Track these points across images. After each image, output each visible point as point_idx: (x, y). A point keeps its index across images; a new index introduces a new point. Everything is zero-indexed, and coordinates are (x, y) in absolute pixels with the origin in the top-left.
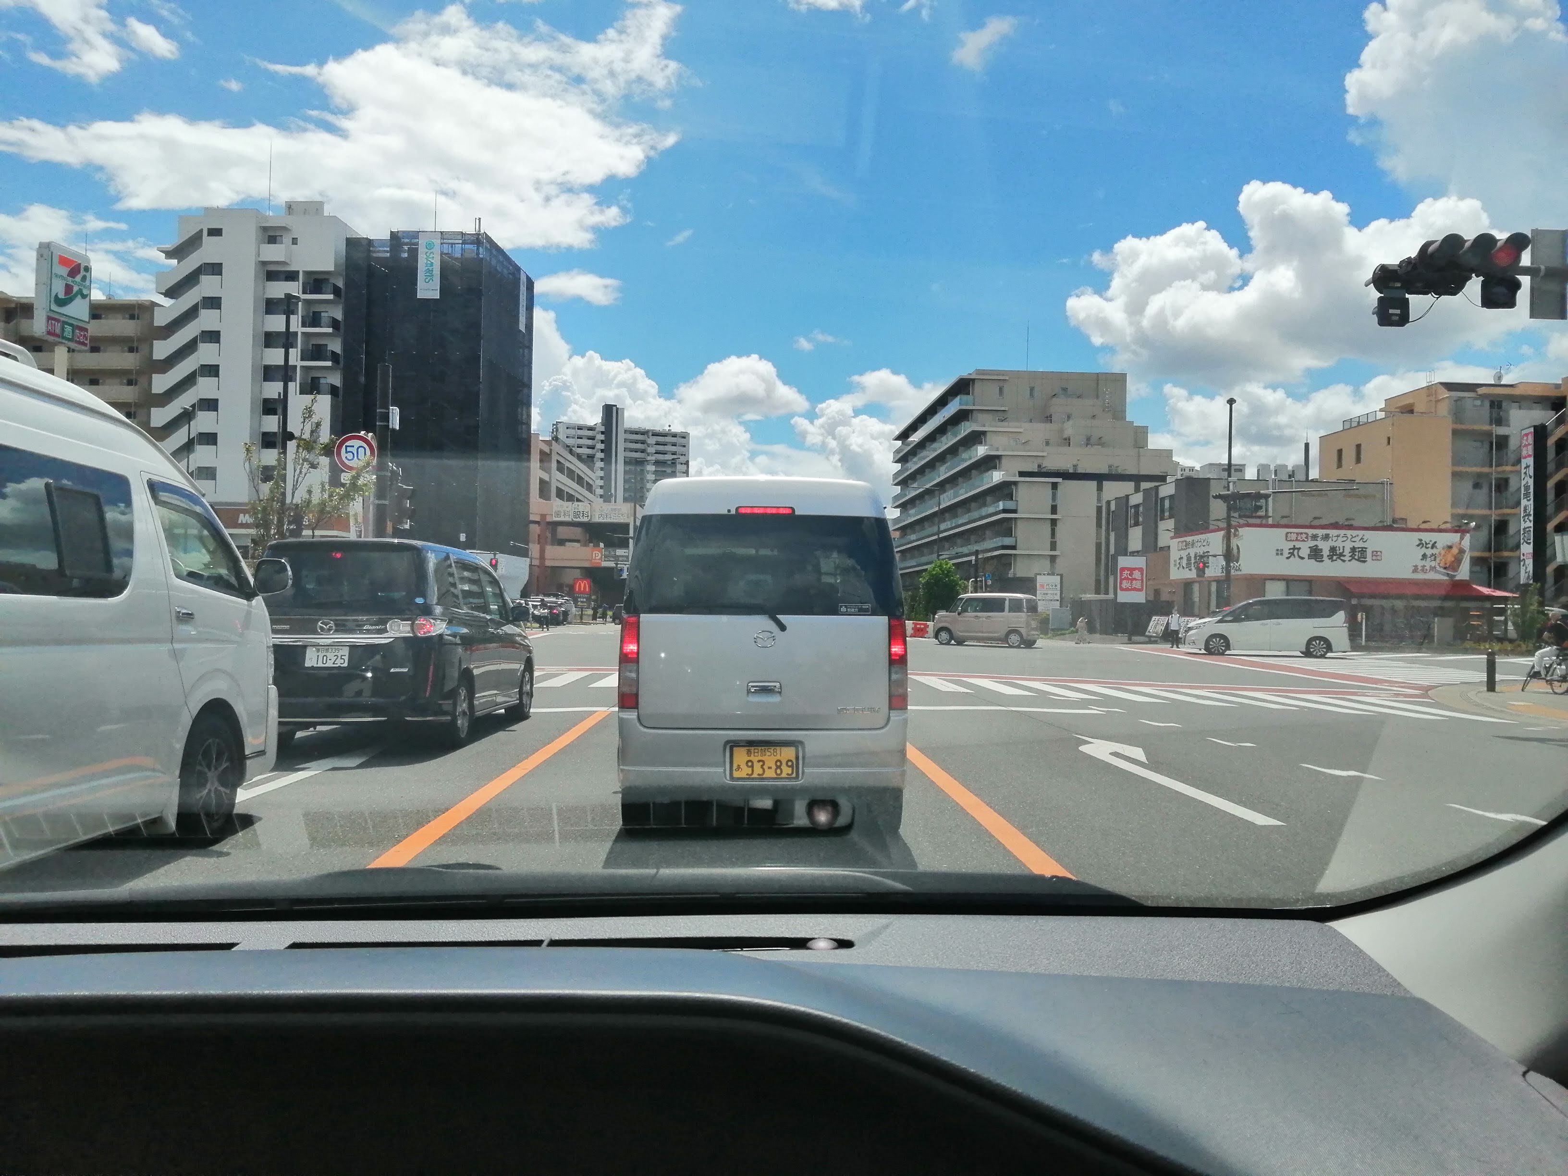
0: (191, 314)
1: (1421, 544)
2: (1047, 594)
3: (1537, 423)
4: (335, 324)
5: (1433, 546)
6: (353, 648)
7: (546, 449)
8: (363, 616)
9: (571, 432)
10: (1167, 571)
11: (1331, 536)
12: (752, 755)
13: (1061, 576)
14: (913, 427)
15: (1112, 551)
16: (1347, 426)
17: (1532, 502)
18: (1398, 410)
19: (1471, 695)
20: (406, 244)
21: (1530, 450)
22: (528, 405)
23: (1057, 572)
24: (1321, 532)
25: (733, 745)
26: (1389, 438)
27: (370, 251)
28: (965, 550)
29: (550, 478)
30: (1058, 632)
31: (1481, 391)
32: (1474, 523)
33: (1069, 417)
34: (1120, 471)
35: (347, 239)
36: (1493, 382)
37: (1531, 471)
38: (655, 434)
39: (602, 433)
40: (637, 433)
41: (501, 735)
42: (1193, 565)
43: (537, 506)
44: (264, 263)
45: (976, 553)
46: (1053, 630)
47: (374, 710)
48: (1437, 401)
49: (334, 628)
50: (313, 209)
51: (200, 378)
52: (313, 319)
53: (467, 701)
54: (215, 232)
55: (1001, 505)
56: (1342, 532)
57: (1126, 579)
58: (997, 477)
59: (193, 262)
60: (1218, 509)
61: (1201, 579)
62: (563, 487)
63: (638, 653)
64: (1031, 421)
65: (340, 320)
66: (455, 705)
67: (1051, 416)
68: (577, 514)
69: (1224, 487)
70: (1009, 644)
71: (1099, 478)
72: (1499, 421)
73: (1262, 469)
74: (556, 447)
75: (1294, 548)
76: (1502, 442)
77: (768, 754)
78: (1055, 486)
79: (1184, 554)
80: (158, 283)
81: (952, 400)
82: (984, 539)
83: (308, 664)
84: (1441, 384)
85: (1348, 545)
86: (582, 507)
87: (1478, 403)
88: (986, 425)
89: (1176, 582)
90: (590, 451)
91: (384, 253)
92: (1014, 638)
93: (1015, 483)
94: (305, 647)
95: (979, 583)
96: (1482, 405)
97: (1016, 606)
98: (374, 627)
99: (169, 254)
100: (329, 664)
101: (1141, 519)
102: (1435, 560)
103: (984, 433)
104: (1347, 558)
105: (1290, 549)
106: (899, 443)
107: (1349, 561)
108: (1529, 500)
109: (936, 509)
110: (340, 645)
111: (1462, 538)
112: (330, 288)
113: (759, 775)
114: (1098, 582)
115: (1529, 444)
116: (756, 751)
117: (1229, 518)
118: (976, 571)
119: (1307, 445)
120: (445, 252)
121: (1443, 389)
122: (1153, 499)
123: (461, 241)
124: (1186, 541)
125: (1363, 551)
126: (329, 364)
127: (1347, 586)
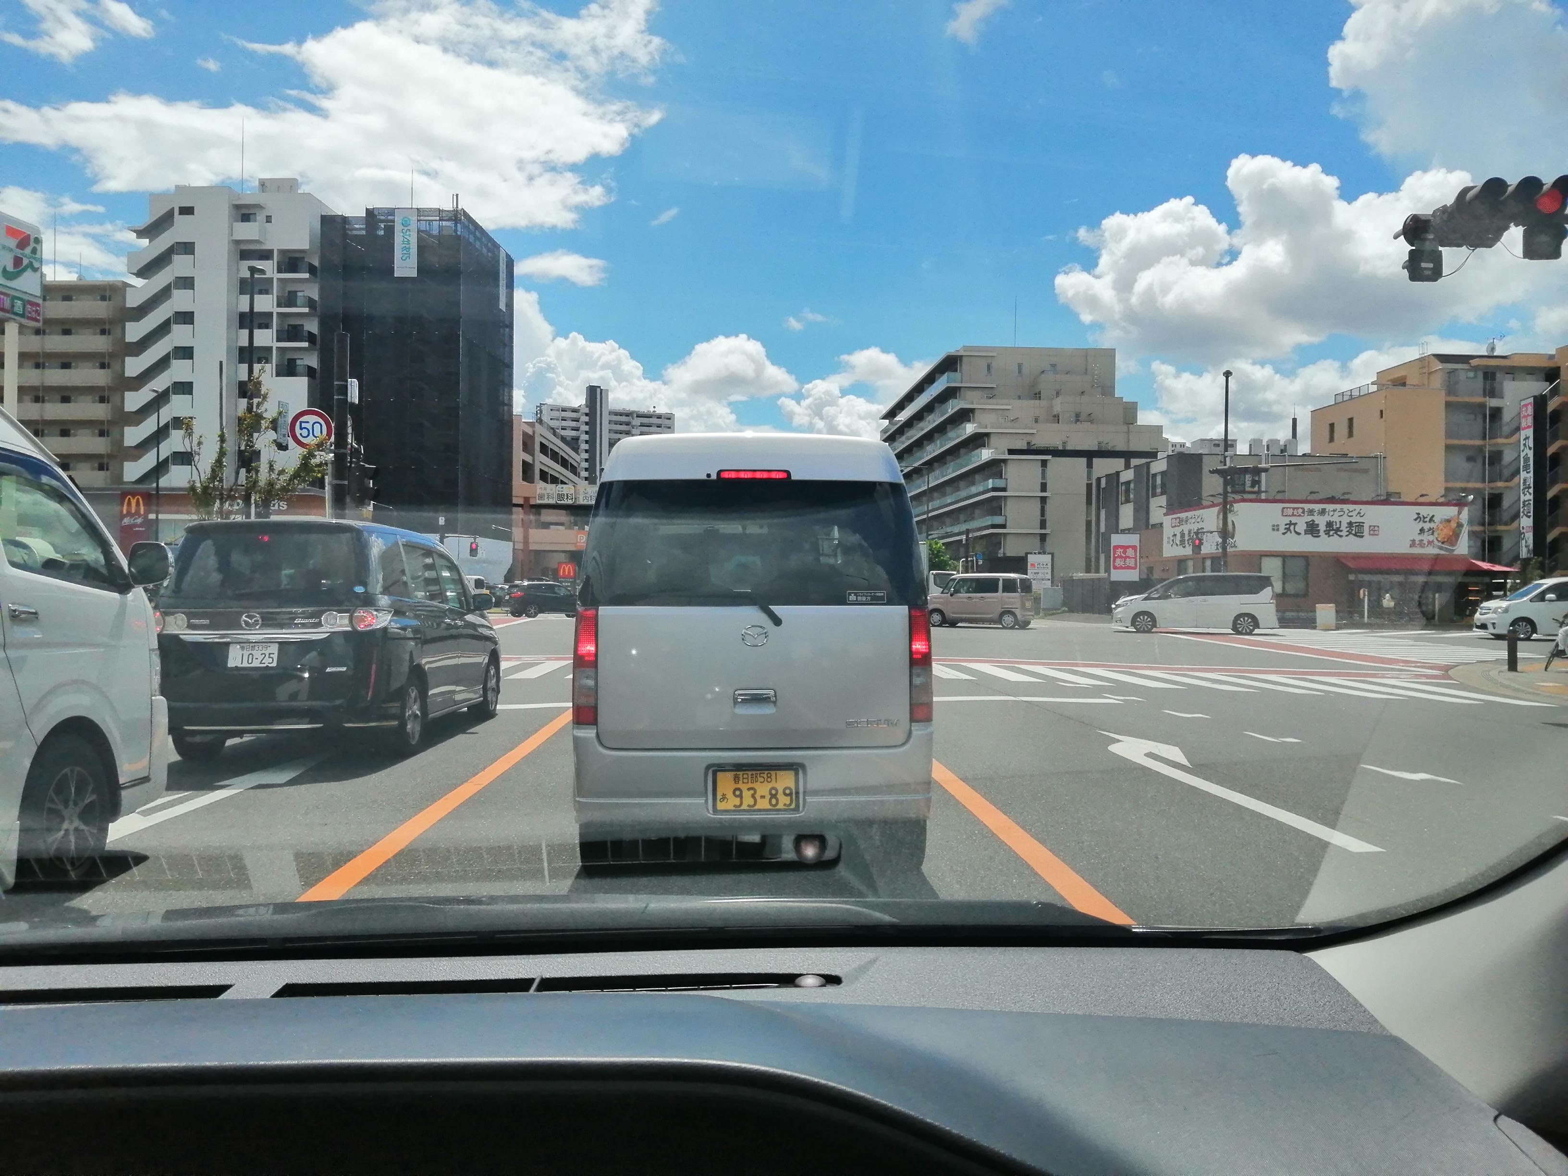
0: (164, 294)
1: (1419, 518)
2: (1038, 573)
3: (1537, 394)
4: (311, 303)
5: (1431, 520)
6: (283, 645)
7: (529, 431)
8: (298, 607)
9: (556, 414)
10: (1161, 551)
11: (1327, 510)
12: (741, 782)
13: (1053, 555)
14: (900, 406)
15: (1103, 529)
16: (1340, 399)
17: (1531, 474)
18: (1389, 383)
19: (1494, 673)
20: (382, 221)
21: (1530, 421)
22: (511, 387)
23: (1048, 550)
24: (1317, 507)
25: (717, 769)
26: (1382, 411)
27: (344, 229)
28: (956, 529)
29: (534, 460)
30: (1051, 613)
31: (1474, 362)
32: (1472, 496)
33: (1058, 394)
34: (1110, 448)
35: (322, 216)
36: (1486, 354)
37: (1531, 443)
38: (640, 416)
39: (587, 415)
40: (621, 414)
41: (460, 740)
42: (1186, 542)
43: (519, 488)
44: (237, 242)
45: (967, 532)
46: (1044, 609)
47: (310, 715)
48: (1430, 373)
49: (260, 622)
50: (288, 186)
51: (174, 361)
52: (288, 299)
53: (418, 703)
54: (187, 211)
55: (990, 483)
56: (1338, 507)
57: (1120, 557)
58: (986, 454)
59: (165, 241)
60: (1212, 484)
61: (1196, 556)
62: (546, 469)
63: (596, 655)
64: (1019, 398)
65: (317, 299)
66: (403, 708)
67: (1040, 393)
68: (561, 496)
69: (1221, 462)
70: (1002, 625)
71: (1089, 455)
72: (1492, 392)
73: (1254, 443)
74: (539, 428)
75: (1291, 524)
76: (1496, 414)
77: (761, 780)
78: (1044, 463)
79: (1178, 531)
80: (129, 265)
81: (939, 378)
82: (973, 519)
83: (231, 664)
84: (1434, 355)
85: (1345, 520)
86: (567, 489)
87: (1471, 374)
88: (975, 402)
89: (1169, 560)
90: (574, 433)
91: (359, 229)
92: (1008, 619)
93: (1004, 461)
94: (227, 644)
95: (970, 564)
96: (1475, 377)
97: (1010, 586)
98: (307, 621)
99: (141, 234)
100: (256, 664)
101: (1132, 496)
102: (1433, 534)
103: (972, 411)
104: (1344, 533)
105: (1286, 525)
106: (886, 422)
107: (1347, 536)
108: (1529, 472)
109: (926, 488)
110: (270, 642)
111: (1459, 513)
112: (305, 267)
113: (749, 806)
114: (1088, 560)
115: (1528, 415)
116: (745, 776)
117: (1225, 494)
118: (967, 552)
119: (1295, 421)
120: (422, 229)
121: (1437, 362)
122: (1144, 474)
123: (438, 218)
124: (1179, 518)
125: (1360, 525)
126: (305, 344)
127: (1344, 561)
